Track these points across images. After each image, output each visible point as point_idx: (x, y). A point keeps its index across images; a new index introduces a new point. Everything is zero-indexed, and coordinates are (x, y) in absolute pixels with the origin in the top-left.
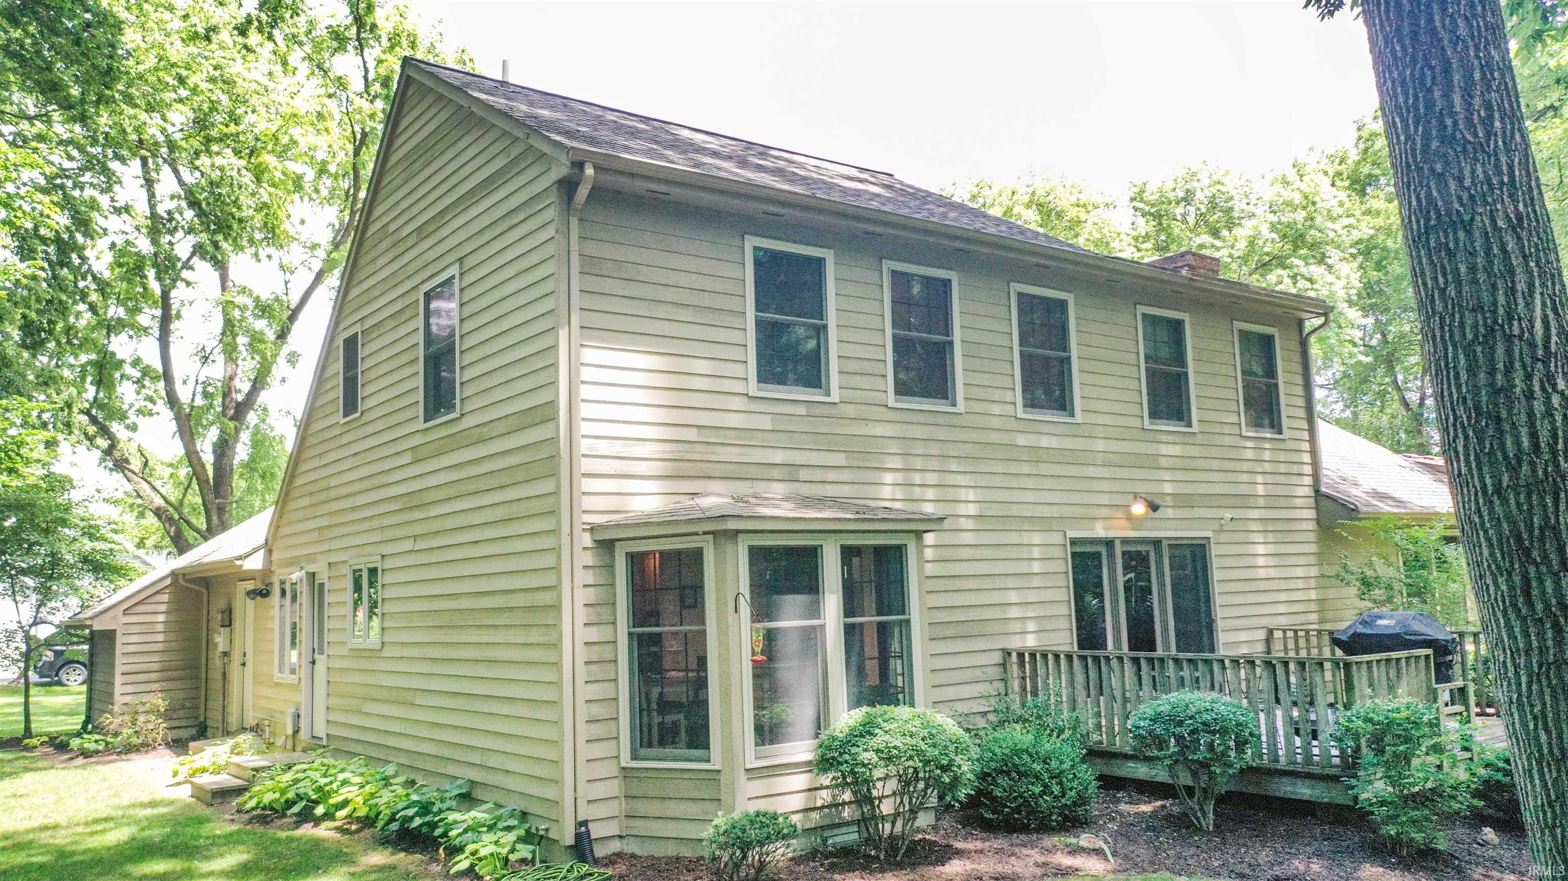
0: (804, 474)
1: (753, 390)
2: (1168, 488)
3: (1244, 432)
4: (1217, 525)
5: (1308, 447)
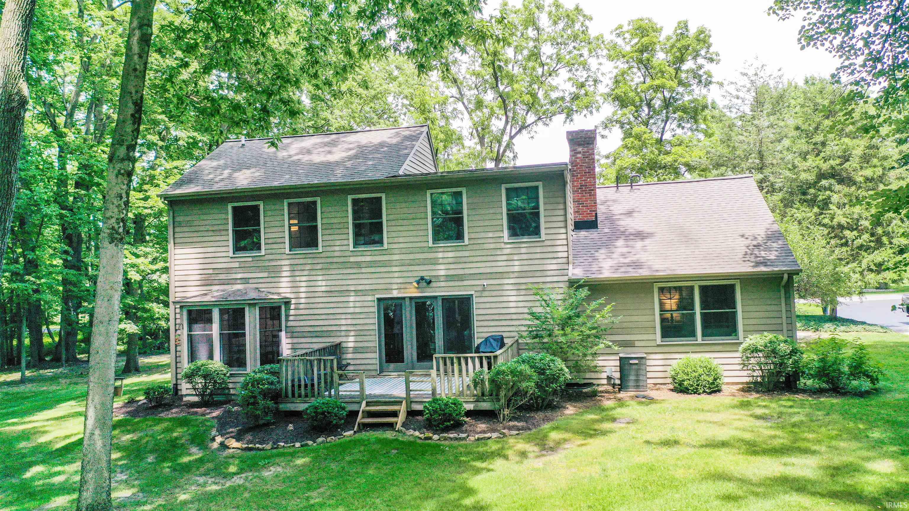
0: (250, 281)
1: (231, 254)
2: (442, 273)
3: (506, 240)
4: (480, 288)
5: (565, 242)
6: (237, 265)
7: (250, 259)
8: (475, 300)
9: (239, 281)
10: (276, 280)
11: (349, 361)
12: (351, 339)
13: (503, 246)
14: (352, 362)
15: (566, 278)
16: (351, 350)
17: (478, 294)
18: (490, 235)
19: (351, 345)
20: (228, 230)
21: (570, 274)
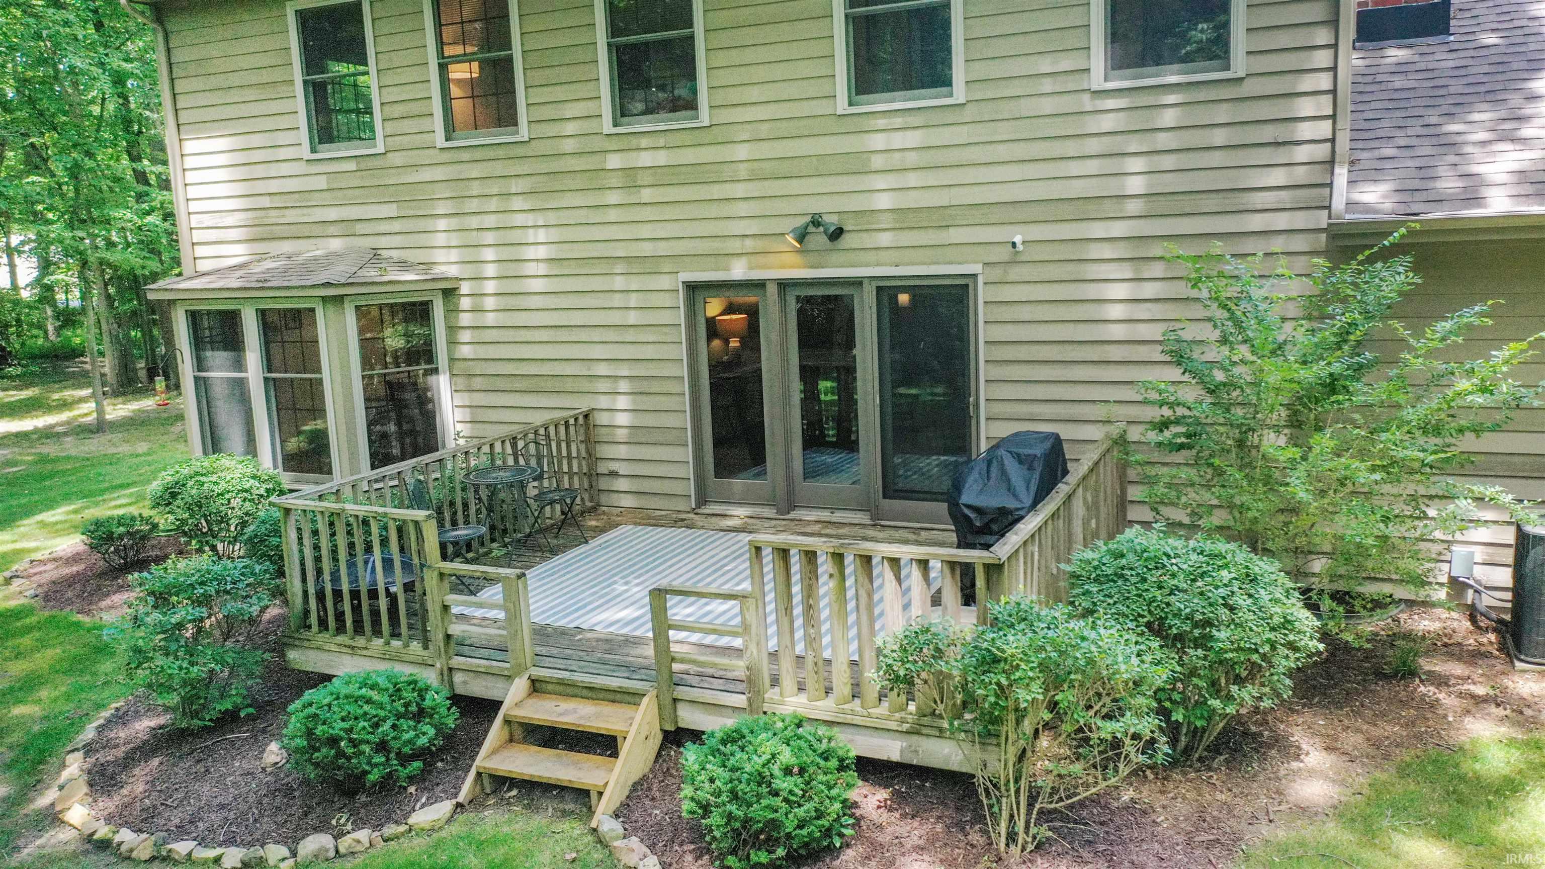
0: (360, 228)
1: (306, 154)
2: (884, 202)
3: (1097, 80)
4: (1004, 254)
5: (1324, 82)
6: (321, 183)
7: (351, 166)
8: (982, 293)
9: (332, 230)
10: (421, 224)
11: (614, 466)
12: (622, 402)
13: (1087, 103)
14: (622, 468)
15: (1322, 219)
16: (621, 434)
17: (996, 274)
18: (1045, 65)
19: (622, 419)
20: (292, 82)
21: (1338, 203)
